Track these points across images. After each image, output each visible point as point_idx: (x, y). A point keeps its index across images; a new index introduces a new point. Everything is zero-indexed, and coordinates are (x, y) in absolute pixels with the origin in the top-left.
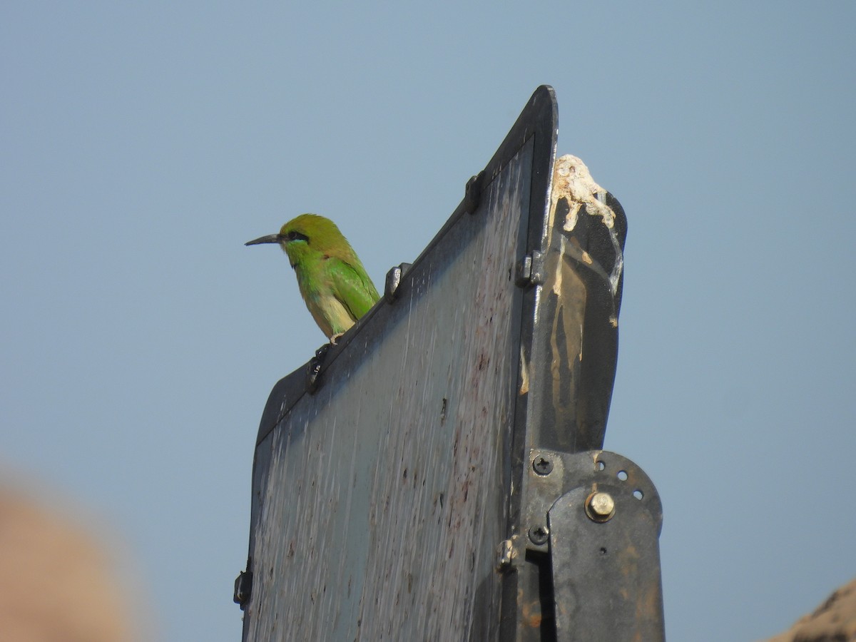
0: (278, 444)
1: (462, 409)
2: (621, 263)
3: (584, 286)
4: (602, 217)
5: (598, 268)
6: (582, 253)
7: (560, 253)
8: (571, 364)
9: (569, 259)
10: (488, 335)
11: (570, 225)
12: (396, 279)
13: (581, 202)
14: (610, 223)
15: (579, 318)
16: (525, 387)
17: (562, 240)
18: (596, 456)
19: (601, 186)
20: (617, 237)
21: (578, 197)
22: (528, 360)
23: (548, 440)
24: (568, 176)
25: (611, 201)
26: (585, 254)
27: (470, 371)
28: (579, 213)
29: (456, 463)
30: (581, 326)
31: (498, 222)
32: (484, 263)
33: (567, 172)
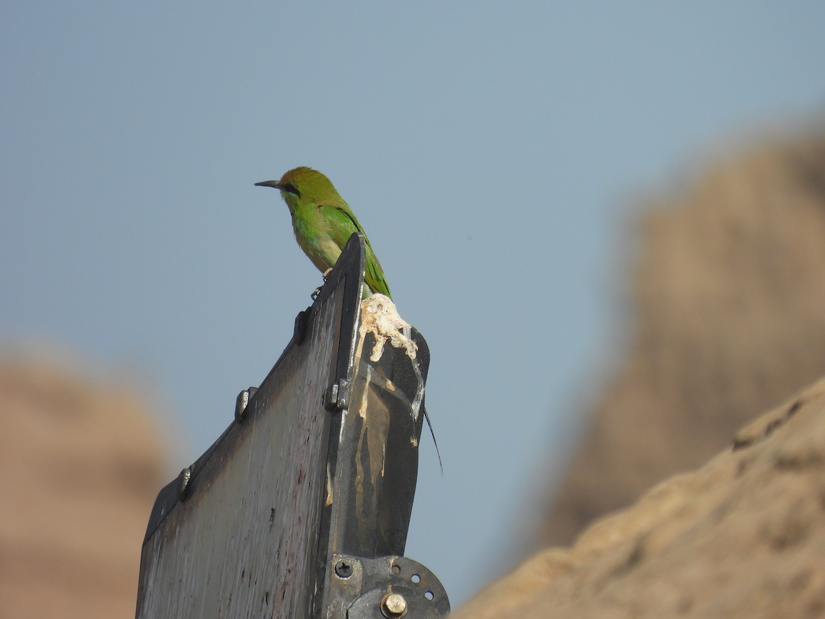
0: (158, 546)
1: (285, 518)
2: (422, 390)
3: (387, 411)
4: (405, 349)
5: (400, 395)
6: (386, 381)
7: (366, 381)
8: (373, 480)
9: (373, 385)
10: (305, 452)
11: (376, 356)
12: (245, 402)
13: (387, 337)
14: (413, 355)
15: (383, 439)
16: (329, 500)
17: (368, 370)
18: (392, 561)
19: (406, 321)
20: (419, 367)
21: (383, 332)
22: (333, 476)
23: (350, 547)
24: (376, 313)
25: (415, 335)
26: (389, 382)
27: (292, 484)
28: (384, 346)
29: (278, 565)
30: (384, 445)
31: (317, 353)
32: (306, 389)
33: (375, 309)
